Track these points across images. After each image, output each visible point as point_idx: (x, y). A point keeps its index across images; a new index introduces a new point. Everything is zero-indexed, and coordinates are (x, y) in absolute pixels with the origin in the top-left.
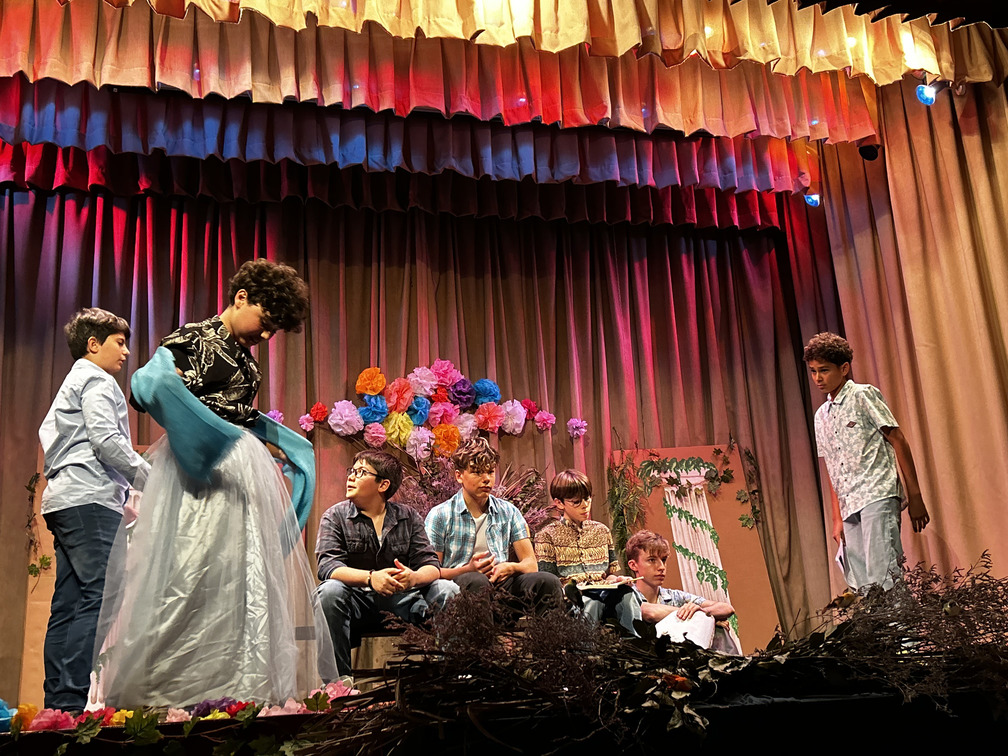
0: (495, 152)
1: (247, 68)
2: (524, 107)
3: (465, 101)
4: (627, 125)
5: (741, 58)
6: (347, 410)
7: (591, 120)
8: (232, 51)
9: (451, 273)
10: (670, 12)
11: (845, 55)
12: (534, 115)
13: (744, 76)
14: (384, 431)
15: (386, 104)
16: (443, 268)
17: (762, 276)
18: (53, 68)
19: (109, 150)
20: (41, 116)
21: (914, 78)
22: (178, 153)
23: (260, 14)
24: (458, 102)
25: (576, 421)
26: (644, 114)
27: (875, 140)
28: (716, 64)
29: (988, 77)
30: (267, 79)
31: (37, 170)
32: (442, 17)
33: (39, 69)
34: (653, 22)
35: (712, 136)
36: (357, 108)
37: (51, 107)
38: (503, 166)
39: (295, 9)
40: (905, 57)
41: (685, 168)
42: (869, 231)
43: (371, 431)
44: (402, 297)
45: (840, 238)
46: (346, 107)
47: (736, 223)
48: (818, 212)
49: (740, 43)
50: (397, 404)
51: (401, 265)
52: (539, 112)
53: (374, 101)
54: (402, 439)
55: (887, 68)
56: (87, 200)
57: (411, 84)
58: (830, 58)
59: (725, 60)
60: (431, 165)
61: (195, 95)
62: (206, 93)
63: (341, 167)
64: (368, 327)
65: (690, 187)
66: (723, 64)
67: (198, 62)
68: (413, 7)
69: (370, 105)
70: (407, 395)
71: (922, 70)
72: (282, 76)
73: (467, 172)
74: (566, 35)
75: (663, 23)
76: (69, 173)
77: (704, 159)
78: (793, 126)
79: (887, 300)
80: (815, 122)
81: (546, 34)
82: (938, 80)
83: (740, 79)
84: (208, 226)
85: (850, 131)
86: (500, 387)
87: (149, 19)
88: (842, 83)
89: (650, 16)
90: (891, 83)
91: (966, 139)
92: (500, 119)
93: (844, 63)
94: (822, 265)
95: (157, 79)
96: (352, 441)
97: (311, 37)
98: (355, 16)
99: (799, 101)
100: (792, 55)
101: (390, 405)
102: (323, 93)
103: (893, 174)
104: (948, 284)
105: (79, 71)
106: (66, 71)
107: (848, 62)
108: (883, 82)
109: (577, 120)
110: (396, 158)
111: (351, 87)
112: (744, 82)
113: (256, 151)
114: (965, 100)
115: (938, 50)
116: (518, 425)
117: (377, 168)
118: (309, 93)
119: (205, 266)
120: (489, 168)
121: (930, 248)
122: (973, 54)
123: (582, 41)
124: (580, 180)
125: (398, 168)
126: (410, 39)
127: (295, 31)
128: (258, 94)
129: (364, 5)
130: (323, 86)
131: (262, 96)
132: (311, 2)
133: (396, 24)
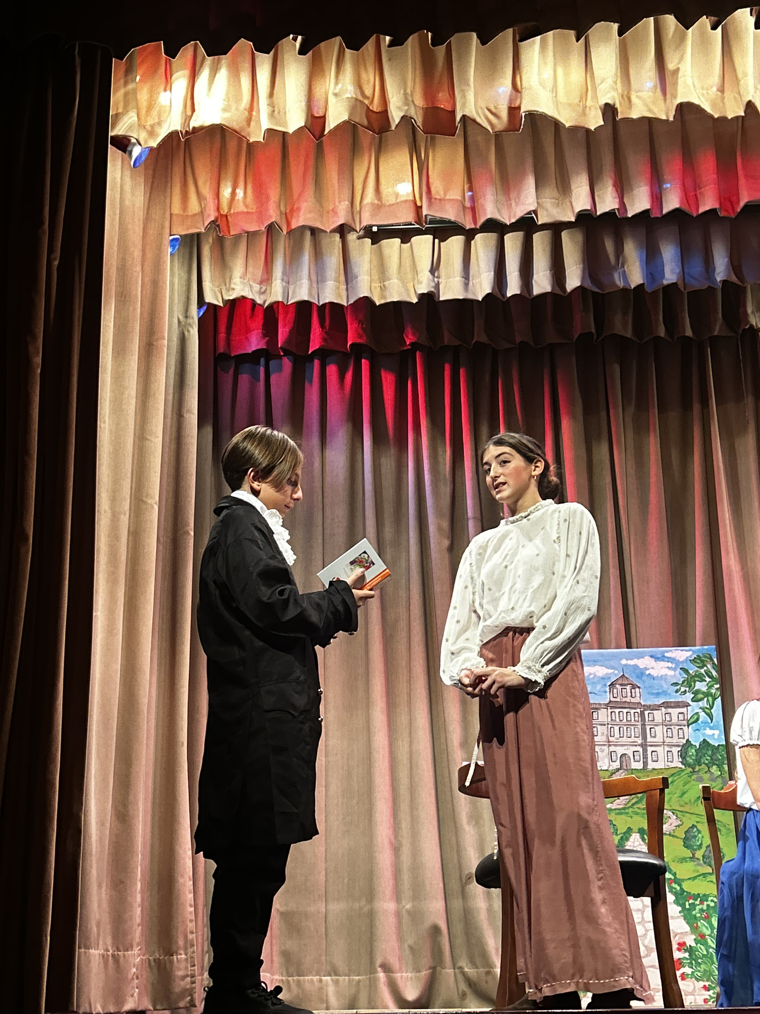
1: (531, 182)
8: (510, 162)
15: (708, 203)
18: (308, 214)
22: (449, 296)
23: (546, 116)
30: (555, 193)
31: (291, 333)
33: (292, 217)
36: (670, 213)
37: (306, 257)
39: (589, 102)
46: (655, 214)
53: (692, 202)
56: (351, 362)
57: (740, 173)
61: (467, 225)
62: (481, 221)
63: (649, 289)
67: (469, 183)
68: (740, 76)
69: (685, 208)
72: (573, 187)
76: (326, 333)
87: (410, 140)
95: (425, 211)
97: (607, 135)
98: (665, 100)
102: (625, 200)
105: (334, 212)
106: (322, 215)
110: (722, 270)
111: (660, 187)
113: (542, 283)
117: (696, 285)
118: (607, 203)
126: (737, 118)
127: (588, 131)
128: (545, 213)
129: (675, 84)
130: (625, 191)
131: (549, 215)
132: (608, 93)
133: (719, 101)
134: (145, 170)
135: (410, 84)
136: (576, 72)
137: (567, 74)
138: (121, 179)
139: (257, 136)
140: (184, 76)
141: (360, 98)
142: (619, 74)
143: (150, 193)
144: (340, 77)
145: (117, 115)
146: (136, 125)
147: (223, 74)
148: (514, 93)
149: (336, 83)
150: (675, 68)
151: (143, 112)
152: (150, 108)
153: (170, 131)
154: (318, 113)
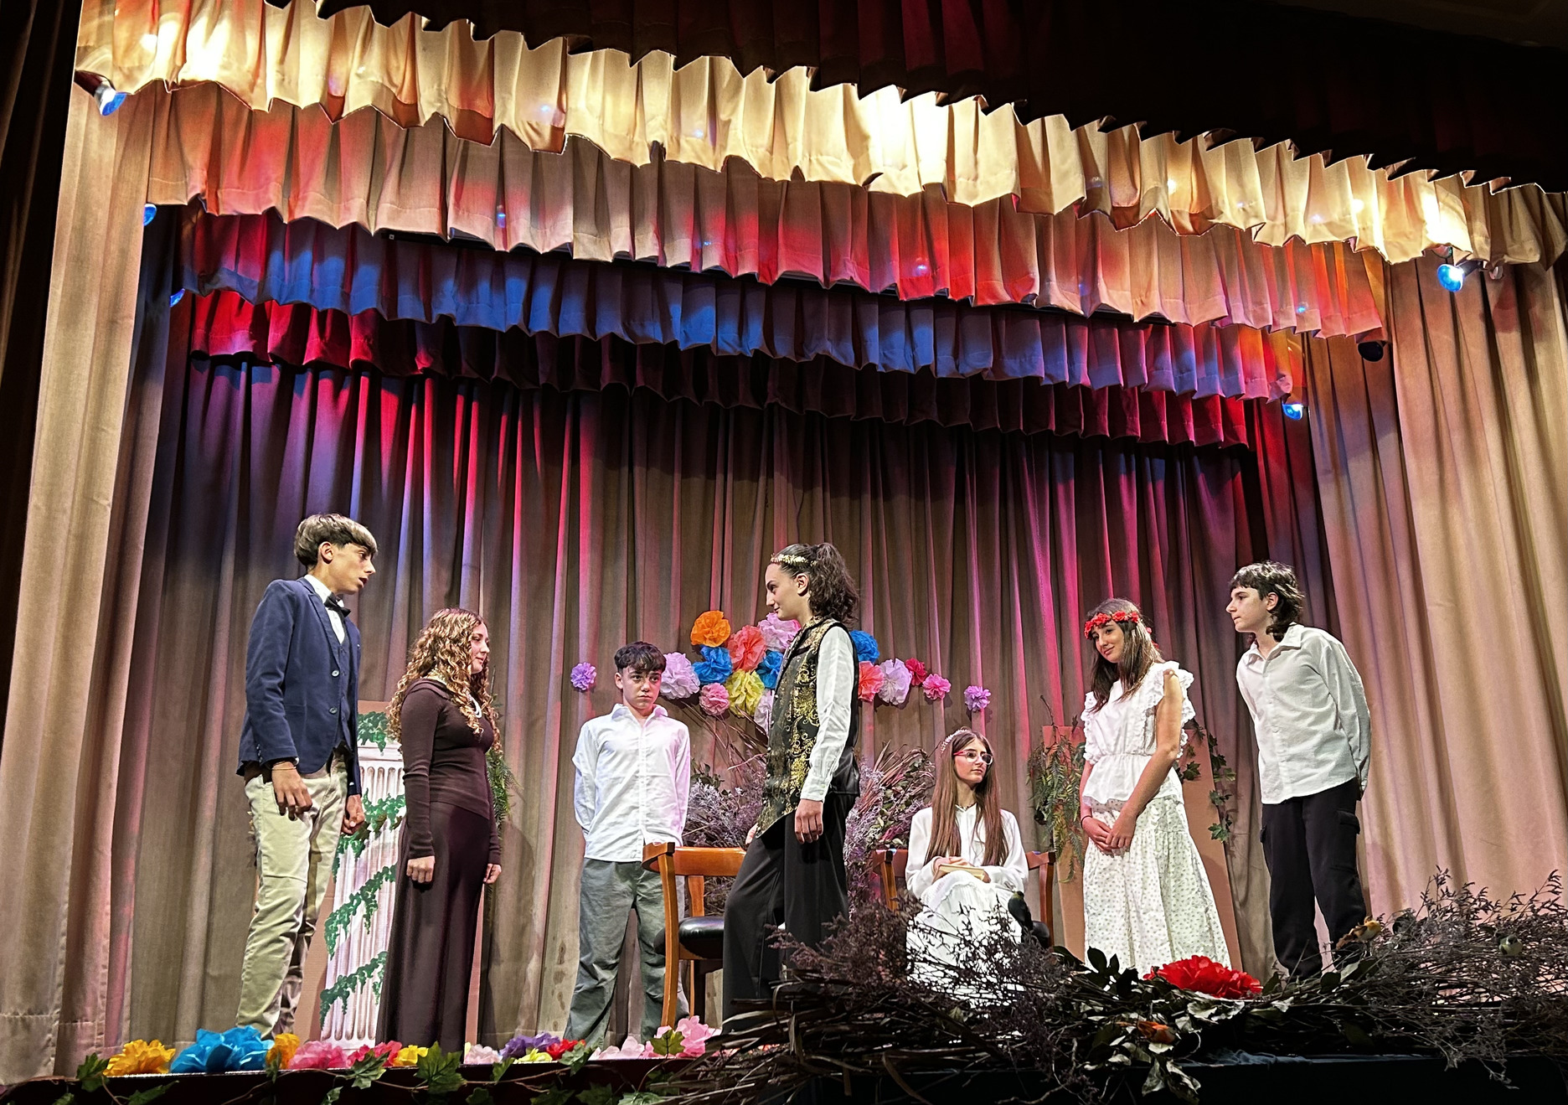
0: (884, 333)
1: (568, 213)
2: (926, 277)
3: (850, 265)
4: (1059, 305)
5: (1215, 221)
6: (679, 666)
7: (1012, 296)
8: (549, 190)
9: (819, 490)
10: (1123, 157)
11: (1349, 222)
12: (939, 288)
13: (1212, 248)
14: (727, 695)
15: (747, 268)
16: (808, 485)
17: (1222, 508)
18: (315, 205)
19: (381, 316)
20: (293, 269)
21: (1437, 256)
22: (470, 322)
23: (588, 143)
24: (841, 267)
25: (976, 690)
26: (1082, 291)
27: (1381, 335)
28: (1181, 228)
29: (1534, 258)
30: (593, 229)
31: (284, 339)
32: (828, 155)
33: (295, 206)
34: (1102, 171)
35: (1169, 321)
36: (709, 271)
37: (307, 256)
38: (892, 353)
39: (637, 138)
40: (1427, 227)
41: (1129, 364)
42: (1368, 454)
43: (709, 694)
44: (754, 520)
45: (1329, 459)
46: (695, 269)
47: (1192, 438)
48: (1303, 427)
49: (1213, 202)
50: (743, 659)
51: (754, 478)
52: (946, 285)
53: (732, 263)
54: (749, 705)
55: (1403, 241)
56: (348, 382)
57: (781, 241)
58: (1330, 225)
59: (1192, 223)
60: (800, 347)
61: (499, 247)
62: (512, 245)
63: (682, 347)
64: (708, 557)
65: (1133, 389)
66: (1190, 228)
67: (504, 204)
68: (789, 140)
69: (725, 268)
70: (758, 649)
71: (1448, 244)
72: (613, 225)
73: (846, 360)
74: (988, 182)
75: (1113, 174)
76: (325, 344)
77: (1155, 353)
78: (1274, 313)
79: (1390, 543)
80: (1301, 310)
81: (961, 182)
82: (1469, 258)
83: (1207, 249)
84: (504, 419)
85: (1348, 322)
86: (878, 642)
87: (441, 146)
88: (1339, 257)
89: (1097, 162)
90: (1407, 259)
91: (1501, 337)
92: (894, 292)
93: (1347, 233)
94: (1303, 494)
95: (450, 224)
96: (682, 707)
97: (652, 177)
98: (714, 149)
99: (1284, 281)
100: (1280, 219)
101: (734, 661)
102: (665, 249)
103: (1402, 380)
104: (1471, 525)
105: (348, 209)
106: (331, 209)
107: (1352, 231)
108: (1395, 258)
109: (994, 296)
110: (755, 339)
111: (702, 244)
112: (1213, 253)
113: (573, 323)
114: (1501, 285)
115: (1469, 219)
116: (900, 693)
117: (730, 351)
118: (647, 249)
119: (500, 473)
120: (874, 357)
121: (1449, 476)
122: (1515, 228)
123: (1009, 192)
124: (992, 375)
125: (756, 352)
126: (783, 181)
127: (633, 167)
128: (581, 248)
129: (726, 136)
130: (666, 241)
131: (585, 251)
132: (658, 130)
133: (767, 162)
134: (120, 120)
135: (445, 80)
136: (627, 105)
137: (616, 105)
138: (87, 125)
139: (260, 104)
140: (174, 19)
141: (387, 84)
142: (670, 115)
143: (125, 149)
144: (366, 57)
145: (86, 48)
146: (111, 64)
147: (225, 27)
148: (559, 112)
149: (361, 63)
150: (727, 119)
151: (120, 52)
152: (129, 48)
153: (154, 78)
154: (336, 92)
